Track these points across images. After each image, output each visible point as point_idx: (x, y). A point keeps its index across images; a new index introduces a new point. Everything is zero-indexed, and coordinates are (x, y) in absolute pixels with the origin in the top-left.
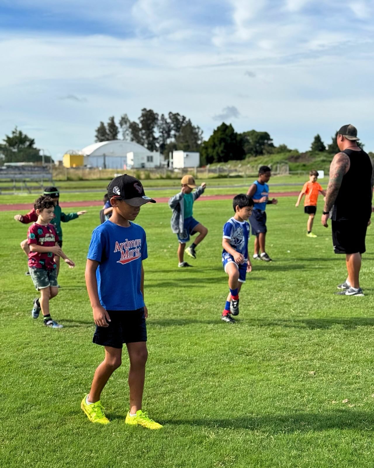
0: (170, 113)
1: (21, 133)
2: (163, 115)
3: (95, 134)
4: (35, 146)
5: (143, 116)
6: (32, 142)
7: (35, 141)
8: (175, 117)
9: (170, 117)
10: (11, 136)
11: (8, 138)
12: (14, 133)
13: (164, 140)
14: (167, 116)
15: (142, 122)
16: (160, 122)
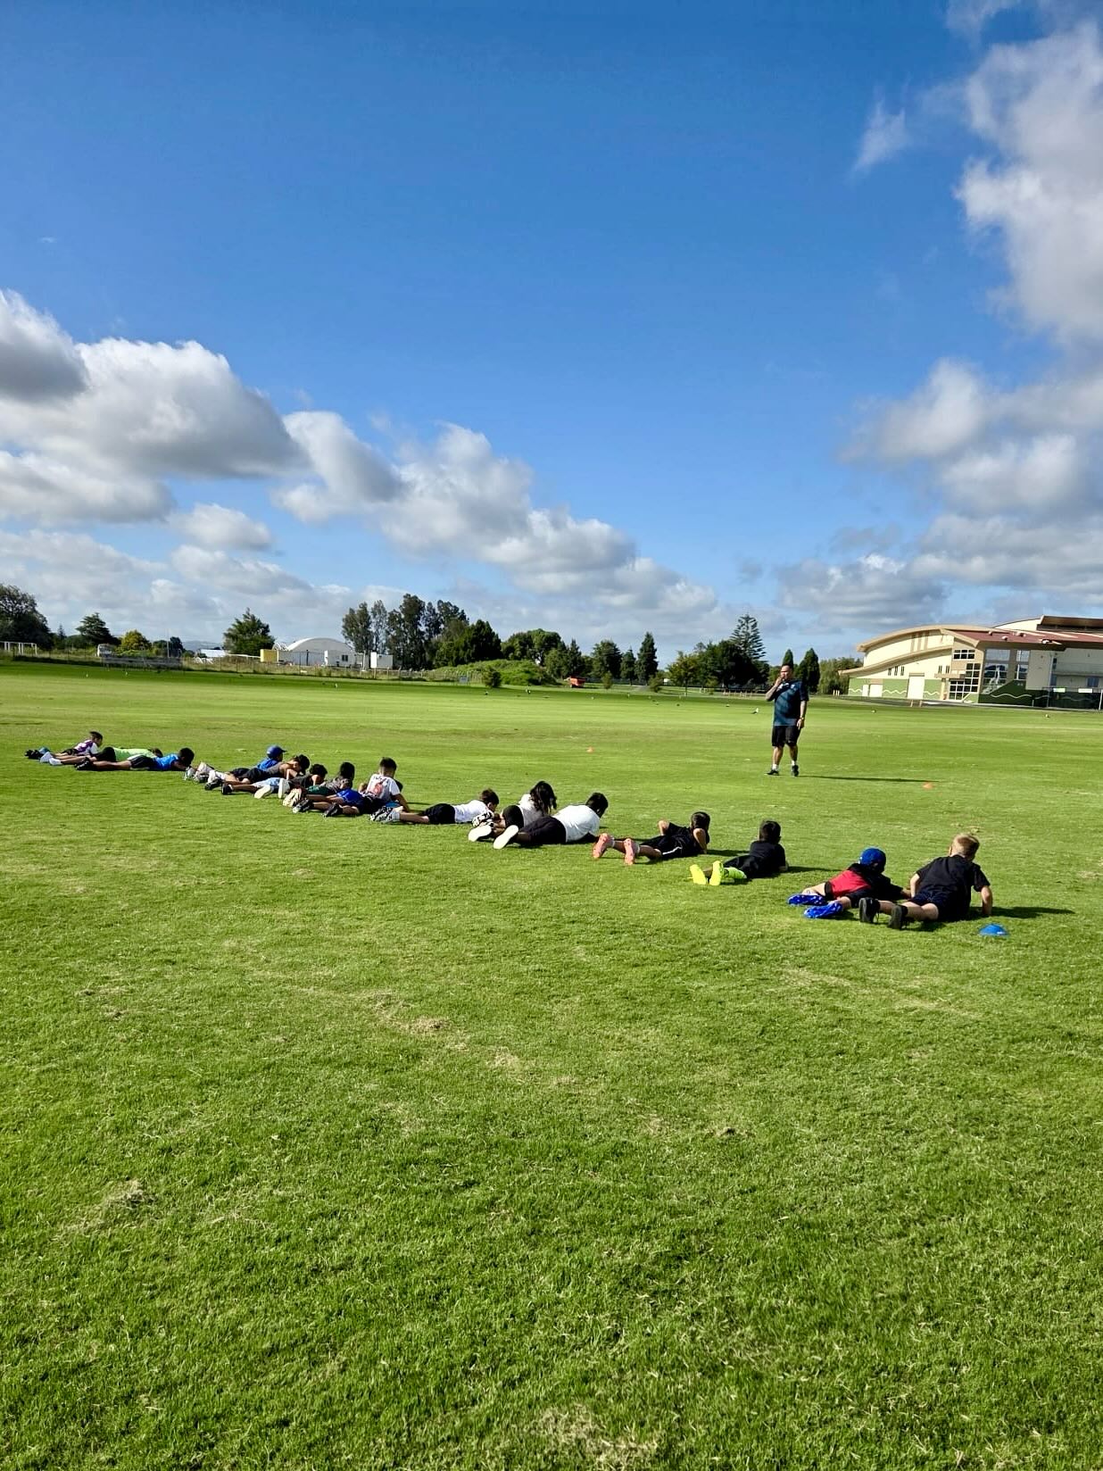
0: (440, 601)
1: (253, 618)
2: (430, 604)
3: (342, 624)
4: (269, 634)
5: (405, 603)
6: (266, 629)
7: (270, 628)
8: (445, 606)
9: (439, 607)
10: (242, 621)
11: (239, 622)
12: (246, 617)
13: (430, 637)
14: (435, 606)
15: (404, 611)
16: (426, 612)
